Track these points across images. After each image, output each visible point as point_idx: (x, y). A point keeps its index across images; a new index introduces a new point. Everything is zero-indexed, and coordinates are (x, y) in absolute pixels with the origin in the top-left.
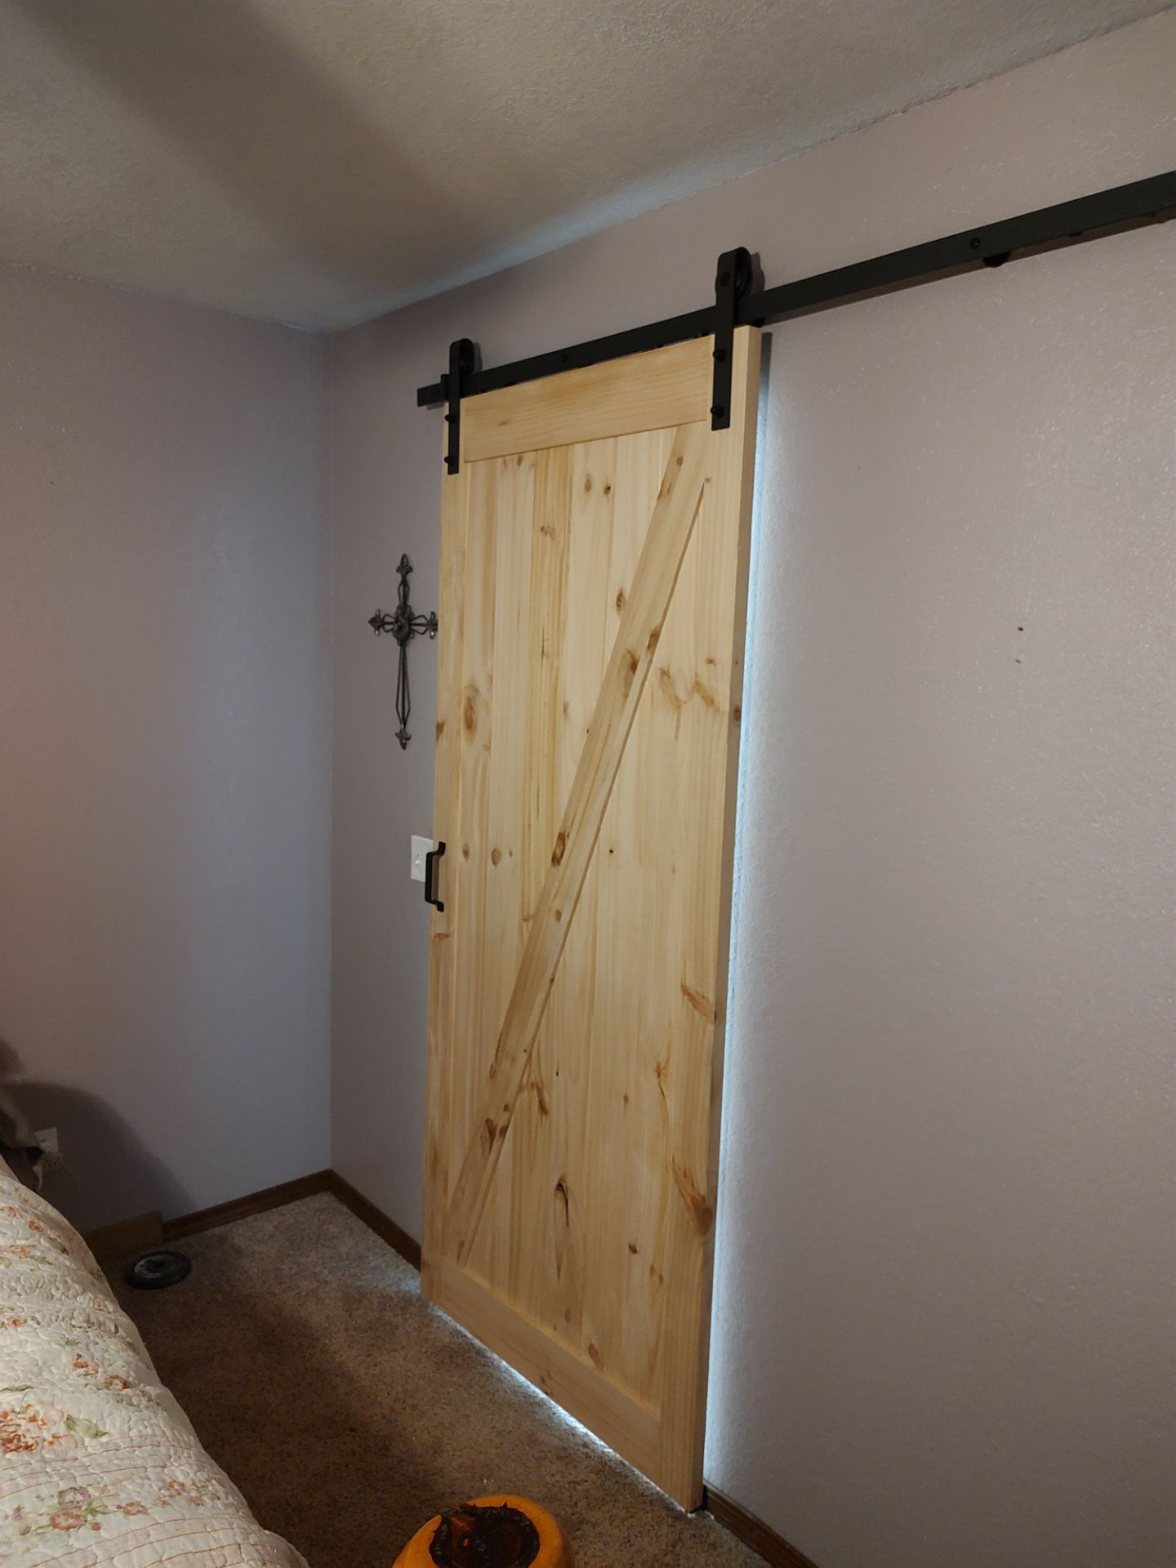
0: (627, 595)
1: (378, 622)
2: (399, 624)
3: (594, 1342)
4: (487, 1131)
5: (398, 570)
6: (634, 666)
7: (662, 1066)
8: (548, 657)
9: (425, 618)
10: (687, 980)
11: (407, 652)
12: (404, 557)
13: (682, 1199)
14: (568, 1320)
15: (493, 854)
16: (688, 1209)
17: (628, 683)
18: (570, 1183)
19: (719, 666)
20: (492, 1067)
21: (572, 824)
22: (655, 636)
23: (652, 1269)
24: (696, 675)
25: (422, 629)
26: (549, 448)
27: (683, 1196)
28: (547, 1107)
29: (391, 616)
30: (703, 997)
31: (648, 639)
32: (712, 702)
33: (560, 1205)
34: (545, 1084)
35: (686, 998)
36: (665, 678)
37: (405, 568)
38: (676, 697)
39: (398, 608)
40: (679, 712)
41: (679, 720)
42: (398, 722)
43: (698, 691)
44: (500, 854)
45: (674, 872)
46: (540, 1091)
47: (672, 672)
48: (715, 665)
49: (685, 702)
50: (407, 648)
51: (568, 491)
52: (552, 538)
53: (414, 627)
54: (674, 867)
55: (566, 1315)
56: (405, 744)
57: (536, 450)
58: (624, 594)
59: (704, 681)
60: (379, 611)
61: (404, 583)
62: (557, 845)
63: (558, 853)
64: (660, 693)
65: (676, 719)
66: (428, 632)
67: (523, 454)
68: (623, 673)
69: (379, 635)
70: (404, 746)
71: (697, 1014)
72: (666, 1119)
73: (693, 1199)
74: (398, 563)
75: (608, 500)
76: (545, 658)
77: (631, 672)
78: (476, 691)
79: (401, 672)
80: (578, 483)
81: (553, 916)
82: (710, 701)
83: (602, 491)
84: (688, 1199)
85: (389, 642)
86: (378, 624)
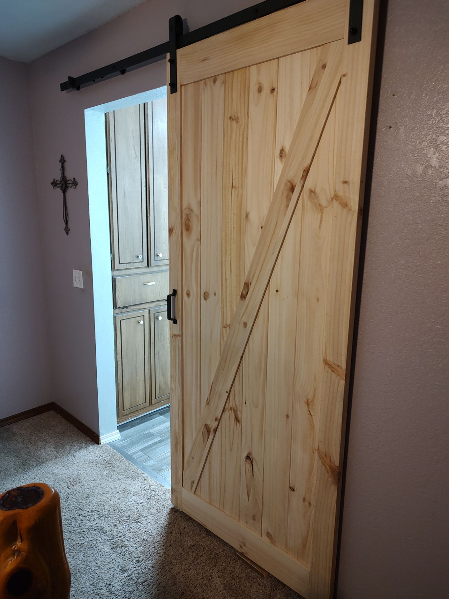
0: (287, 149)
1: (54, 184)
2: (62, 184)
3: (270, 531)
4: (206, 430)
5: (60, 161)
6: (292, 189)
7: (310, 401)
8: (235, 188)
9: (72, 181)
10: (328, 357)
11: (66, 195)
12: (62, 156)
13: (324, 467)
14: (254, 520)
15: (204, 295)
16: (328, 472)
17: (289, 199)
18: (254, 455)
19: (351, 185)
20: (207, 399)
21: (253, 278)
22: (307, 171)
23: (304, 500)
24: (335, 191)
25: (70, 185)
26: (234, 71)
27: (325, 466)
28: (240, 419)
29: (59, 181)
30: (338, 366)
31: (302, 173)
32: (346, 205)
33: (248, 466)
34: (238, 408)
35: (327, 367)
36: (312, 194)
37: (63, 160)
38: (320, 205)
39: (61, 178)
40: (322, 213)
41: (322, 217)
42: (64, 224)
43: (336, 200)
44: (208, 294)
45: (318, 300)
46: (235, 411)
47: (318, 191)
48: (349, 184)
49: (326, 207)
50: (66, 194)
51: (246, 94)
52: (237, 122)
53: (68, 185)
54: (318, 298)
55: (253, 518)
56: (68, 233)
57: (226, 73)
58: (284, 149)
59: (341, 194)
60: (54, 179)
61: (63, 167)
62: (244, 289)
63: (244, 292)
64: (309, 203)
65: (319, 218)
66: (73, 186)
67: (216, 77)
68: (285, 194)
69: (55, 189)
70: (67, 234)
71: (334, 375)
72: (312, 426)
73: (331, 467)
74: (60, 159)
75: (274, 96)
76: (233, 189)
77: (291, 193)
78: (192, 210)
79: (64, 204)
80: (253, 88)
81: (242, 325)
82: (344, 205)
83: (269, 91)
84: (328, 467)
85: (59, 191)
86: (54, 185)
